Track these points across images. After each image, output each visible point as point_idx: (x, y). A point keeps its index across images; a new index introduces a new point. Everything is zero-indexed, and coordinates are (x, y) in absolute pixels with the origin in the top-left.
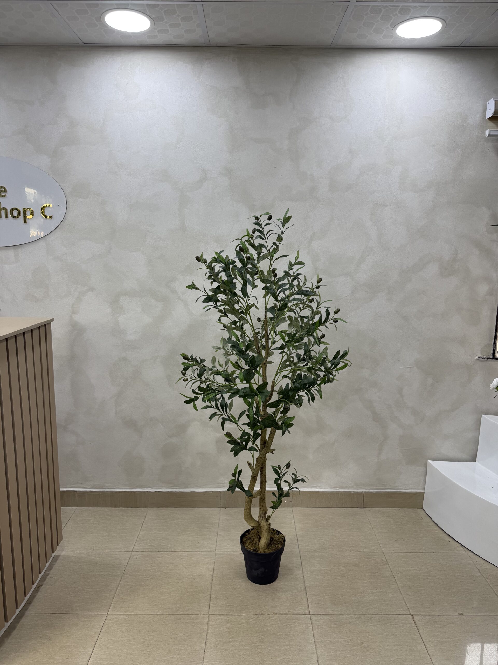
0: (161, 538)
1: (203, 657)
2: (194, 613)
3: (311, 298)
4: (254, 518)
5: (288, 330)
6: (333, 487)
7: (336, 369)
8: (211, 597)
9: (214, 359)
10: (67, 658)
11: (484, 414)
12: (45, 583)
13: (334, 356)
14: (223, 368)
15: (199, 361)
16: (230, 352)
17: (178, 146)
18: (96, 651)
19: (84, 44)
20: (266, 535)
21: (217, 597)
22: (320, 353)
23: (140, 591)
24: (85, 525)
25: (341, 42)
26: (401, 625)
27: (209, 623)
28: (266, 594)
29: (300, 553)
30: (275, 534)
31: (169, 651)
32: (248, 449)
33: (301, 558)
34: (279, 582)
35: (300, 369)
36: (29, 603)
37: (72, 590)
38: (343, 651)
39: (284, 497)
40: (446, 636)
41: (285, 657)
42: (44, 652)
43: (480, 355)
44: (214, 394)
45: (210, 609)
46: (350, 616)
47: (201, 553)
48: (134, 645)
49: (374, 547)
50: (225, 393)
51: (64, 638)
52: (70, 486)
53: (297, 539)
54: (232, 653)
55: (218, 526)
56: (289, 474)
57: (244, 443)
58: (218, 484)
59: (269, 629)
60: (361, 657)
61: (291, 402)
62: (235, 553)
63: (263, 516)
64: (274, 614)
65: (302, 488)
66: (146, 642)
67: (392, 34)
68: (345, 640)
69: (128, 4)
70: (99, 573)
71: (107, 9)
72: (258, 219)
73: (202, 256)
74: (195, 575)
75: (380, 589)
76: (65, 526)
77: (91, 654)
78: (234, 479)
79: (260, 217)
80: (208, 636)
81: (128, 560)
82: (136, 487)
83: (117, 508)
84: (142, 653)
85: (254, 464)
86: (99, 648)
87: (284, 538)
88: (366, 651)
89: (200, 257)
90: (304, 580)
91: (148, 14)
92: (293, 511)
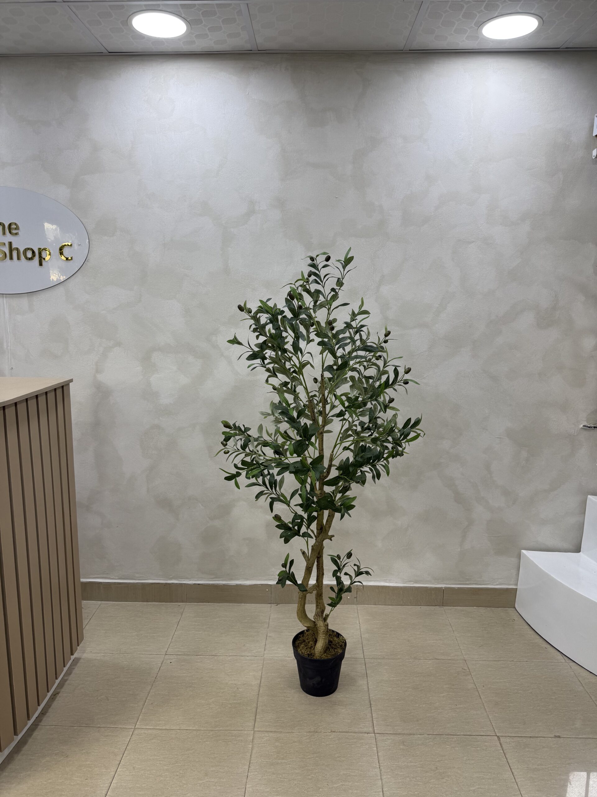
0: (200, 639)
1: (246, 781)
2: (236, 729)
3: (377, 355)
4: (309, 617)
5: (350, 392)
6: (407, 582)
7: (406, 440)
8: (258, 710)
9: (260, 428)
10: (86, 779)
11: (590, 495)
12: (62, 690)
13: (405, 424)
14: (272, 438)
15: (243, 429)
16: (281, 419)
17: (220, 174)
18: (120, 771)
19: (109, 53)
20: (324, 638)
21: (265, 710)
22: (388, 421)
23: (174, 702)
24: (111, 622)
25: (415, 46)
26: (485, 748)
27: (253, 741)
28: (323, 708)
29: (365, 660)
30: (334, 636)
31: (206, 773)
32: (301, 535)
33: (365, 666)
34: (339, 693)
35: (364, 440)
36: (43, 713)
37: (94, 699)
38: (413, 778)
39: (344, 593)
40: (539, 762)
41: (343, 784)
42: (60, 772)
43: (585, 424)
44: (260, 470)
45: (256, 724)
46: (423, 736)
47: (246, 657)
48: (165, 765)
49: (454, 654)
50: (272, 468)
51: (83, 756)
52: (94, 576)
53: (362, 643)
54: (280, 778)
55: (268, 626)
56: (351, 565)
57: (296, 528)
58: (269, 575)
59: (325, 749)
60: (434, 785)
61: (351, 479)
62: (287, 659)
63: (320, 614)
64: (331, 731)
65: (366, 581)
66: (178, 762)
67: (477, 35)
68: (416, 764)
69: (159, 5)
70: (126, 680)
71: (135, 11)
72: (313, 260)
73: (245, 304)
74: (239, 683)
75: (461, 705)
76: (88, 623)
77: (114, 775)
78: (285, 571)
79: (316, 257)
80: (252, 756)
81: (160, 665)
82: (171, 578)
83: (148, 603)
84: (174, 775)
85: (309, 552)
86: (124, 768)
87: (345, 642)
88: (441, 779)
89: (243, 306)
90: (369, 692)
91: (183, 16)
92: (357, 610)
